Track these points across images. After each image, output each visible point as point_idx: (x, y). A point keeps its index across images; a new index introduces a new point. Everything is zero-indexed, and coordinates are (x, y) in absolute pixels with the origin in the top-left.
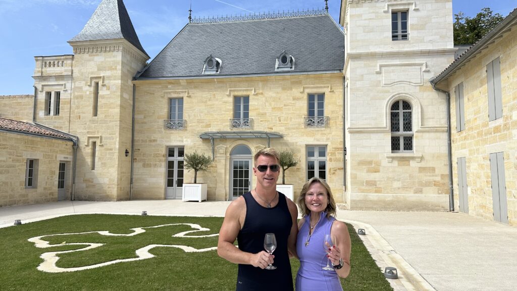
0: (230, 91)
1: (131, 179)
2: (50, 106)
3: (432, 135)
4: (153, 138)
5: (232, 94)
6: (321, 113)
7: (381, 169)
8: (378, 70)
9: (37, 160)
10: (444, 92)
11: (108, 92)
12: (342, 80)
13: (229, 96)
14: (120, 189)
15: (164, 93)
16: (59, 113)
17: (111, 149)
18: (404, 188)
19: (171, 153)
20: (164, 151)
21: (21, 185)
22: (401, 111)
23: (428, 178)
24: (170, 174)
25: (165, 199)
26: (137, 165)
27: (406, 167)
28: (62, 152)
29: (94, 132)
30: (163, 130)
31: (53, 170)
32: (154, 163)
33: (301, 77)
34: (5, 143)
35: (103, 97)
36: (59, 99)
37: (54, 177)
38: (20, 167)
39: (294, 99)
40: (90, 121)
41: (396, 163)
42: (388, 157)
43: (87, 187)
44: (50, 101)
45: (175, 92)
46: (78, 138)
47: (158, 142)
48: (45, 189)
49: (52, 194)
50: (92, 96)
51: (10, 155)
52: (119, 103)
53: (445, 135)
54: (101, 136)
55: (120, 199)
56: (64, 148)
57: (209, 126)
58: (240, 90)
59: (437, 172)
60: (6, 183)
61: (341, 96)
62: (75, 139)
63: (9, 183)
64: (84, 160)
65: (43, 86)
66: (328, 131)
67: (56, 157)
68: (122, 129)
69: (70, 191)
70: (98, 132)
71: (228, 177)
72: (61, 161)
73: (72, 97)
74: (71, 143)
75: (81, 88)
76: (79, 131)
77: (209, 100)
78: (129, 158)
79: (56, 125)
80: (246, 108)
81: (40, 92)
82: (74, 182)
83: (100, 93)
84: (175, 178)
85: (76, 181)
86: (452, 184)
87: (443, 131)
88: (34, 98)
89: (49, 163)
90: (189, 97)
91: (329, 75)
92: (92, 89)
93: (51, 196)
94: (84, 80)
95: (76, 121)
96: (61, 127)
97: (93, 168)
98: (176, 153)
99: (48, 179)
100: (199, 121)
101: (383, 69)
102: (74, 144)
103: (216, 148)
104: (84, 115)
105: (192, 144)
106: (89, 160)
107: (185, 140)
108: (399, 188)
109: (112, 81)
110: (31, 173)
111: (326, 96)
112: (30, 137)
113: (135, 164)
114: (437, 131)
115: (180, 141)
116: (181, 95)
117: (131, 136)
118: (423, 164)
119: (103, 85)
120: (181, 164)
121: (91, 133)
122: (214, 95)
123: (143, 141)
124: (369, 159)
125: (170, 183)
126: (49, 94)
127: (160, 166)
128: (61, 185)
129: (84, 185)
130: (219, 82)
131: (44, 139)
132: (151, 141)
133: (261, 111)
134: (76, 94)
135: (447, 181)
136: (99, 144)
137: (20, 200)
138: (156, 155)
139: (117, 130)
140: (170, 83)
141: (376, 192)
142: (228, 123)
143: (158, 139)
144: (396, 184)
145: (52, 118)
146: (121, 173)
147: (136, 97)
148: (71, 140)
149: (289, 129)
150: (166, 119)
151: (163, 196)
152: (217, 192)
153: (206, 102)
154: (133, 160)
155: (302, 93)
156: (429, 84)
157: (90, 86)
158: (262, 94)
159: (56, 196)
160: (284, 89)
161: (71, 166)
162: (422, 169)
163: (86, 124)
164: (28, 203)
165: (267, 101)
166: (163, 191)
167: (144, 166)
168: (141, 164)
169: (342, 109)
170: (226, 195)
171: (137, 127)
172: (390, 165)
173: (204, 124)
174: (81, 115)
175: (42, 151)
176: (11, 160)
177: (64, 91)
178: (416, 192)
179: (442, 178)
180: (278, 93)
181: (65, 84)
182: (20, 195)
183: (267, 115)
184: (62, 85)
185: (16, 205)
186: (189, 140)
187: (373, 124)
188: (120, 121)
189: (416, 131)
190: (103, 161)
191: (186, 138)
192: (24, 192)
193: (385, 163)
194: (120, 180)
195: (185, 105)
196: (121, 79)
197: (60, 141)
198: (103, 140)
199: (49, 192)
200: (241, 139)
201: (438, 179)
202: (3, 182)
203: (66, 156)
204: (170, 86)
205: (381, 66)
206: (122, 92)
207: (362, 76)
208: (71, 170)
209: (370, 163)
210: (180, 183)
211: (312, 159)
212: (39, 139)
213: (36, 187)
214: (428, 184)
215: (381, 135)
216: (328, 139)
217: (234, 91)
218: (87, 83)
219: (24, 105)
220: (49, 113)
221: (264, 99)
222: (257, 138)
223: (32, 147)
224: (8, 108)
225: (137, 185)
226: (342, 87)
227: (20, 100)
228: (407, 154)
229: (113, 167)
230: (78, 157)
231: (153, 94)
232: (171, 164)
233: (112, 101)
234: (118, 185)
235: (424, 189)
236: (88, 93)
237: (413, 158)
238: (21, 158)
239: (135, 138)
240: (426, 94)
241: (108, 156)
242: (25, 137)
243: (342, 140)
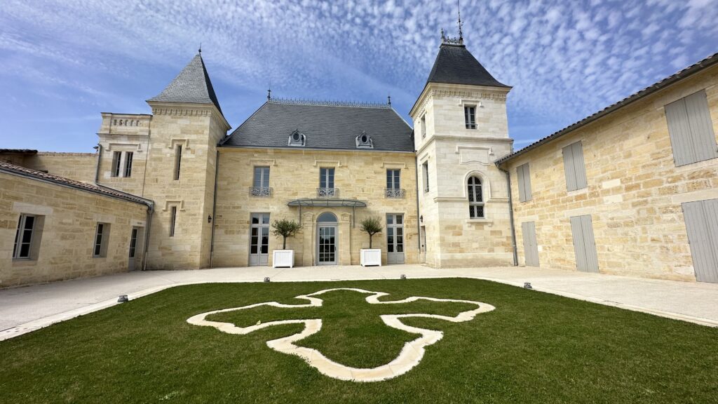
0: (317, 162)
1: (212, 246)
2: (119, 167)
3: (498, 205)
4: (236, 205)
5: (319, 165)
6: (397, 186)
7: (463, 232)
8: (457, 151)
9: (108, 225)
10: (505, 171)
11: (193, 156)
12: (414, 160)
13: (315, 167)
14: (203, 257)
15: (251, 161)
16: (130, 175)
17: (195, 215)
18: (481, 248)
19: (255, 221)
20: (248, 218)
21: (88, 252)
22: (474, 185)
23: (498, 239)
24: (254, 240)
25: (249, 266)
26: (217, 232)
27: (481, 231)
28: (136, 217)
29: (175, 197)
30: (248, 196)
31: (126, 236)
32: (238, 230)
33: (382, 154)
34: (72, 202)
35: (187, 160)
36: (131, 159)
37: (126, 244)
38: (89, 232)
39: (375, 173)
40: (170, 184)
41: (474, 227)
42: (468, 223)
43: (163, 255)
44: (119, 163)
45: (262, 161)
46: (154, 202)
47: (243, 209)
48: (115, 258)
49: (122, 264)
50: (174, 158)
51: (77, 216)
52: (205, 167)
53: (507, 206)
54: (183, 202)
55: (202, 268)
56: (139, 212)
57: (295, 194)
58: (327, 162)
59: (504, 235)
60: (70, 251)
61: (414, 172)
62: (150, 203)
63: (74, 252)
64: (160, 227)
65: (111, 144)
66: (404, 201)
67: (129, 222)
68: (207, 194)
69: (141, 260)
70: (179, 196)
71: (314, 243)
72: (134, 227)
73: (148, 159)
74: (146, 208)
75: (160, 150)
76: (155, 195)
77: (297, 170)
78: (211, 224)
79: (127, 187)
80: (332, 179)
81: (107, 151)
82: (146, 250)
83: (184, 156)
84: (260, 245)
85: (149, 250)
86: (515, 244)
87: (505, 202)
88: (98, 157)
89: (122, 229)
90: (276, 166)
91: (404, 155)
92: (174, 152)
93: (122, 267)
94: (164, 142)
95: (153, 184)
96: (132, 190)
97: (172, 233)
98: (261, 221)
99: (119, 246)
100: (286, 190)
101: (461, 150)
102: (150, 209)
103: (302, 215)
104: (162, 178)
105: (278, 211)
106: (167, 226)
107: (271, 207)
108: (477, 248)
109: (197, 145)
110: (99, 239)
111: (402, 172)
112: (103, 198)
113: (216, 231)
114: (502, 202)
115: (265, 208)
116: (268, 164)
117: (212, 202)
118: (493, 228)
119: (187, 149)
120: (266, 231)
121: (171, 197)
122: (301, 165)
123: (225, 207)
124: (454, 224)
125: (254, 250)
126: (118, 154)
127: (244, 233)
128: (132, 254)
129: (160, 253)
130: (306, 154)
131: (118, 201)
132: (234, 208)
133: (347, 182)
134: (154, 155)
135: (511, 241)
136: (180, 209)
137: (86, 272)
138: (240, 222)
139: (202, 195)
140: (256, 152)
141: (460, 252)
142: (315, 192)
143: (243, 206)
144: (475, 245)
145: (121, 180)
146: (204, 240)
147: (219, 164)
148: (146, 204)
149: (371, 199)
150: (251, 186)
151: (247, 263)
152: (305, 258)
153: (293, 171)
154: (214, 227)
155: (382, 168)
156: (494, 165)
157: (171, 148)
158: (347, 167)
159: (127, 265)
160: (366, 163)
161: (144, 232)
162: (493, 232)
163: (164, 187)
164: (95, 274)
165: (351, 173)
166: (247, 258)
167: (226, 232)
168: (223, 231)
169: (415, 183)
170: (313, 260)
171: (219, 193)
172: (470, 229)
173: (291, 193)
174: (159, 178)
175: (115, 215)
176: (78, 223)
177: (138, 151)
178: (489, 251)
179: (507, 240)
180: (361, 167)
181: (140, 145)
182: (86, 266)
183: (352, 186)
184: (137, 145)
185: (79, 278)
186: (275, 208)
187: (455, 195)
188: (206, 186)
189: (487, 201)
190: (185, 227)
191: (272, 205)
192: (90, 262)
193: (466, 227)
194: (203, 247)
195: (272, 174)
196: (209, 144)
197: (135, 205)
198: (185, 205)
199: (120, 261)
200: (328, 207)
201: (505, 240)
202: (66, 250)
203: (140, 222)
204: (256, 155)
205: (459, 148)
206: (208, 157)
207: (445, 154)
208: (144, 237)
209: (455, 227)
210: (265, 250)
211: (391, 226)
212: (112, 200)
213: (104, 256)
214: (498, 244)
215: (462, 204)
216: (405, 209)
217: (321, 162)
218: (167, 145)
219: (83, 164)
220: (118, 175)
221: (348, 171)
222: (343, 206)
223: (104, 209)
224: (61, 167)
225: (218, 253)
226: (414, 165)
227: (77, 159)
228: (480, 220)
229: (197, 233)
230: (153, 223)
231: (238, 161)
232: (255, 231)
233: (197, 165)
234: (201, 252)
235: (496, 248)
236: (168, 155)
237: (486, 223)
238: (90, 221)
239: (217, 204)
240: (492, 172)
241: (190, 222)
242: (98, 197)
243: (416, 209)
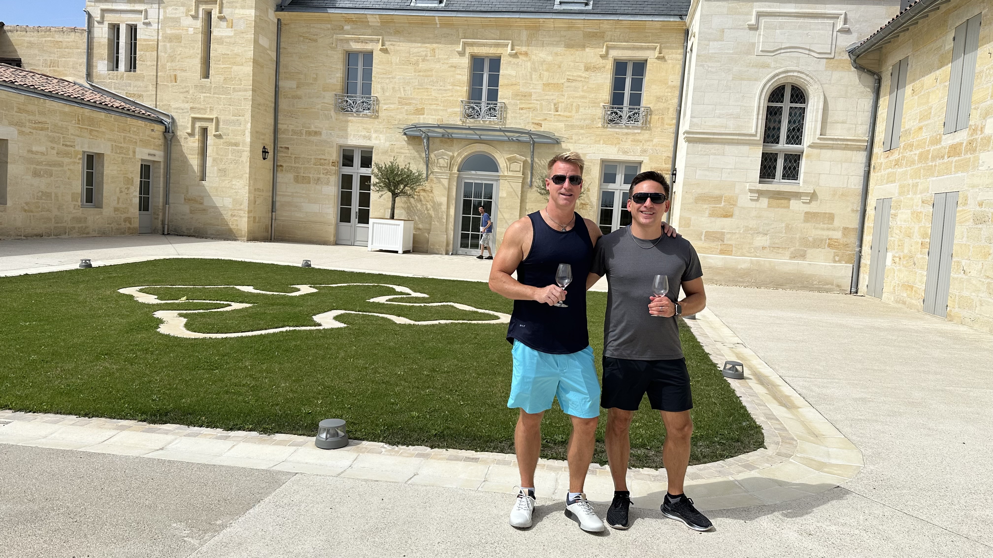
0: (465, 44)
1: (273, 203)
2: (118, 52)
3: (838, 154)
4: (313, 128)
5: (469, 50)
6: (636, 100)
7: (737, 212)
8: (753, 22)
9: (101, 155)
10: (871, 73)
11: (229, 32)
12: (682, 36)
13: (462, 54)
14: (253, 219)
15: (337, 40)
16: (135, 68)
17: (236, 145)
18: (775, 248)
19: (348, 160)
20: (335, 156)
21: (74, 199)
22: (786, 105)
23: (820, 232)
24: (346, 198)
25: (336, 244)
26: (284, 178)
27: (781, 211)
28: (145, 143)
29: (205, 109)
30: (332, 113)
31: (130, 176)
32: (316, 176)
33: (605, 26)
34: (43, 119)
35: (221, 41)
36: (136, 39)
37: (132, 189)
38: (71, 167)
39: (587, 69)
40: (196, 86)
41: (764, 202)
42: (751, 191)
43: (192, 212)
44: (118, 43)
45: (357, 41)
46: (173, 118)
47: (324, 137)
48: (116, 210)
49: (128, 220)
50: (200, 37)
51: (51, 142)
52: (251, 54)
53: (862, 157)
54: (217, 118)
55: (253, 238)
56: (149, 136)
57: (420, 111)
58: (484, 45)
59: (837, 223)
60: (47, 195)
61: (679, 68)
62: (167, 120)
63: (53, 194)
64: (185, 161)
65: (103, 11)
66: (646, 135)
67: (134, 152)
68: (256, 106)
69: (160, 217)
70: (211, 109)
71: (452, 212)
72: (142, 160)
73: (160, 38)
74: (161, 128)
75: (176, 20)
76: (174, 105)
77: (423, 60)
78: (269, 163)
79: (132, 90)
80: (494, 81)
81: (99, 22)
82: (166, 202)
83: (216, 32)
84: (355, 207)
85: (171, 201)
86: (861, 246)
87: (858, 149)
88: (86, 34)
89: (123, 164)
90: (385, 51)
91: (658, 25)
92: (199, 24)
93: (128, 225)
94: (183, 5)
95: (170, 85)
96: (140, 96)
97: (203, 178)
98: (357, 160)
99: (121, 192)
100: (403, 102)
101: (763, 20)
102: (167, 130)
103: (432, 156)
104: (184, 74)
105: (388, 144)
106: (194, 161)
107: (374, 136)
108: (764, 248)
109: (237, 11)
110: (90, 179)
111: (649, 66)
112: (87, 111)
113: (280, 175)
114: (846, 148)
115: (365, 137)
116: (368, 47)
117: (272, 121)
118: (814, 207)
119: (221, 18)
120: (365, 181)
121: (199, 110)
122: (434, 50)
123: (294, 132)
124: (717, 192)
125: (345, 216)
126: (115, 29)
127: (328, 183)
128: (144, 205)
129: (186, 208)
130: (444, 25)
131: (113, 117)
132: (309, 133)
133: (523, 89)
134: (169, 31)
135: (853, 240)
136: (214, 133)
137: (74, 228)
138: (320, 162)
139: (247, 107)
140: (349, 21)
141: (722, 252)
142: (459, 109)
143: (324, 132)
144: (760, 241)
145: (122, 77)
146: (254, 191)
147: (282, 45)
148: (161, 122)
149: (572, 127)
150: (339, 92)
151: (332, 239)
152: (432, 238)
153: (416, 63)
154: (276, 168)
155: (603, 57)
156: (846, 56)
157: (195, 17)
158: (526, 54)
159: (136, 224)
160: (569, 46)
161: (162, 171)
162: (810, 217)
163: (187, 92)
164: (88, 233)
165: (534, 69)
166: (331, 230)
167: (297, 179)
168: (290, 176)
169: (677, 93)
170: (448, 245)
171: (283, 104)
172: (754, 204)
173: (411, 108)
174: (179, 73)
175: (110, 140)
176: (55, 152)
177: (144, 23)
178: (793, 257)
179: (844, 235)
180: (556, 54)
181: (146, 11)
182: (73, 218)
183: (534, 97)
184: (140, 12)
185: (66, 236)
186: (382, 137)
187: (731, 127)
188: (253, 90)
189: (809, 144)
190: (221, 166)
191: (376, 131)
192: (79, 213)
193: (745, 200)
194: (253, 202)
195: (376, 68)
196: (256, 8)
197: (140, 123)
198: (221, 125)
199: (124, 216)
200: (481, 141)
201: (837, 235)
202: (42, 192)
203: (153, 152)
204: (347, 27)
205: (760, 15)
206: (256, 33)
207: (723, 31)
208: (162, 179)
209: (718, 199)
210: (364, 218)
211: (611, 187)
212: (102, 115)
213: (99, 206)
214: (817, 243)
215: (745, 149)
216: (644, 151)
217: (472, 45)
218: (188, 10)
219: (67, 48)
220: (117, 67)
221: (529, 64)
222: (510, 140)
223: (91, 131)
224: (36, 52)
225: (283, 214)
226: (681, 51)
227: (58, 37)
228: (787, 186)
229: (241, 178)
230: (174, 156)
231: (316, 41)
232: (347, 181)
233: (237, 50)
234: (249, 212)
235: (810, 252)
236: (191, 31)
237: (797, 195)
238: (73, 149)
239: (280, 126)
240: (836, 75)
241: (230, 156)
242: (76, 109)
243: (671, 155)
